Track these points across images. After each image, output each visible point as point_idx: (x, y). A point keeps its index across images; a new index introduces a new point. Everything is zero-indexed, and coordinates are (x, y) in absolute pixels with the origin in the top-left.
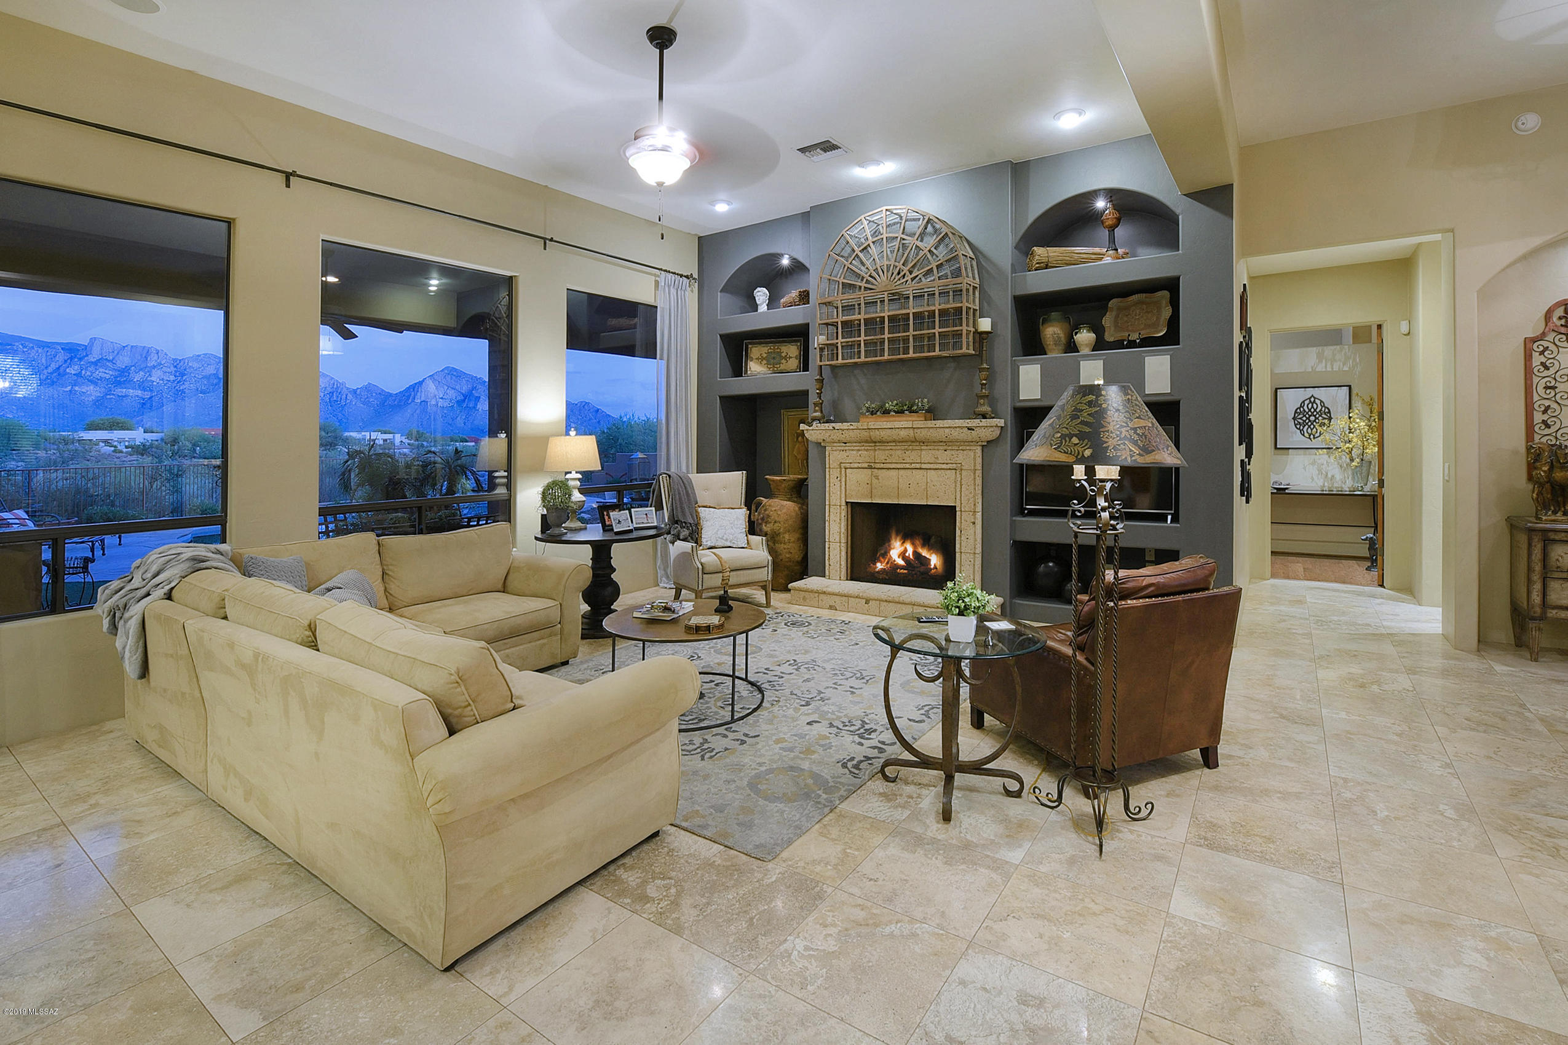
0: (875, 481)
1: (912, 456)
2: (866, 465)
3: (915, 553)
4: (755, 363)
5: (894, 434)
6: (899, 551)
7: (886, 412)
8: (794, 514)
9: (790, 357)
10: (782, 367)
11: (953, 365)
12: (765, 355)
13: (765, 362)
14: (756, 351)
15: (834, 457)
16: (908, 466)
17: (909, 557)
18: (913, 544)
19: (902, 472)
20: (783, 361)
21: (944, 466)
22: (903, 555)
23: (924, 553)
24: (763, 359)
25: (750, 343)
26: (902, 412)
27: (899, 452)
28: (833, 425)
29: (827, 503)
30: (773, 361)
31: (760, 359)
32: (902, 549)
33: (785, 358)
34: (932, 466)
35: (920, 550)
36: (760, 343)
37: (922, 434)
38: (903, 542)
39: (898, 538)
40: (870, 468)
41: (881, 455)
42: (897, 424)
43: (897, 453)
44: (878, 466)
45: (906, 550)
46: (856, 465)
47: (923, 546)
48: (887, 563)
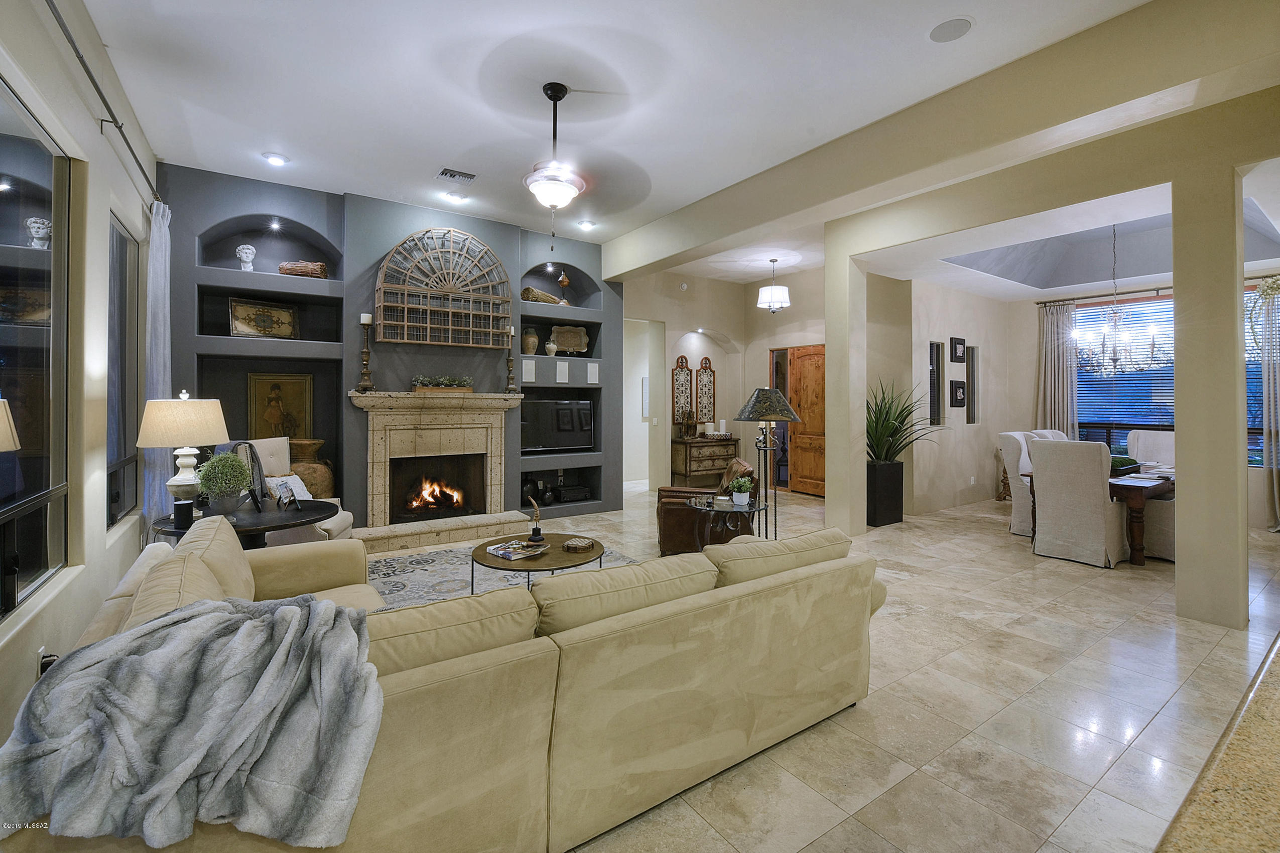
0: (418, 439)
1: (455, 418)
2: (412, 427)
3: (441, 492)
4: (242, 323)
5: (446, 403)
6: (429, 491)
7: (438, 385)
8: (327, 475)
9: (283, 323)
10: (274, 332)
11: (483, 354)
12: (253, 317)
13: (253, 323)
14: (242, 310)
15: (376, 421)
16: (450, 426)
17: (437, 495)
18: (439, 485)
19: (443, 431)
20: (275, 325)
21: (480, 426)
22: (432, 494)
23: (448, 491)
24: (251, 320)
25: (235, 301)
26: (451, 385)
27: (442, 416)
28: (390, 393)
29: (369, 460)
30: (264, 325)
31: (248, 320)
32: (431, 489)
33: (277, 322)
34: (469, 426)
35: (445, 489)
36: (246, 303)
37: (467, 403)
38: (432, 485)
39: (428, 482)
40: (416, 429)
41: (426, 419)
42: (451, 395)
43: (442, 417)
44: (424, 427)
45: (434, 491)
46: (402, 427)
47: (447, 486)
48: (421, 501)
